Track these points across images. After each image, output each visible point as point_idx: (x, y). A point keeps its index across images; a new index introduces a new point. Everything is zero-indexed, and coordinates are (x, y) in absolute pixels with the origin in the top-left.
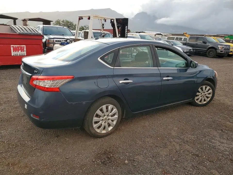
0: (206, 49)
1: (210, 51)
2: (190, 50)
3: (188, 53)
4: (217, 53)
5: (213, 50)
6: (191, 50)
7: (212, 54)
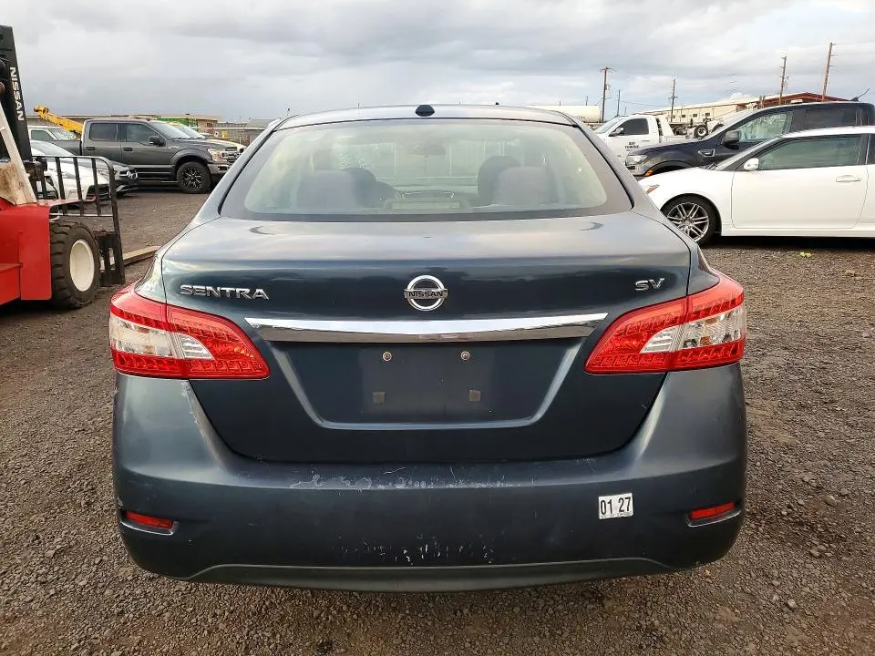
0: (169, 166)
1: (188, 172)
2: (122, 173)
3: (123, 186)
4: (211, 175)
5: (197, 164)
6: (125, 172)
7: (194, 180)
